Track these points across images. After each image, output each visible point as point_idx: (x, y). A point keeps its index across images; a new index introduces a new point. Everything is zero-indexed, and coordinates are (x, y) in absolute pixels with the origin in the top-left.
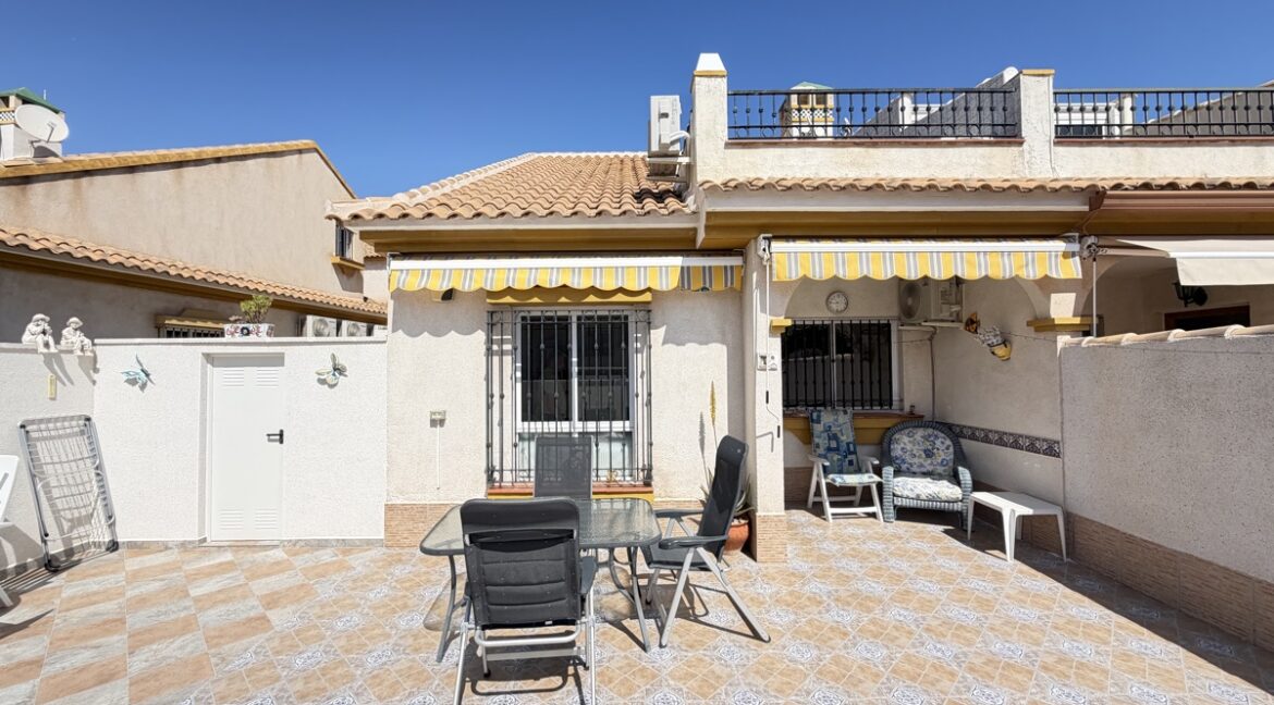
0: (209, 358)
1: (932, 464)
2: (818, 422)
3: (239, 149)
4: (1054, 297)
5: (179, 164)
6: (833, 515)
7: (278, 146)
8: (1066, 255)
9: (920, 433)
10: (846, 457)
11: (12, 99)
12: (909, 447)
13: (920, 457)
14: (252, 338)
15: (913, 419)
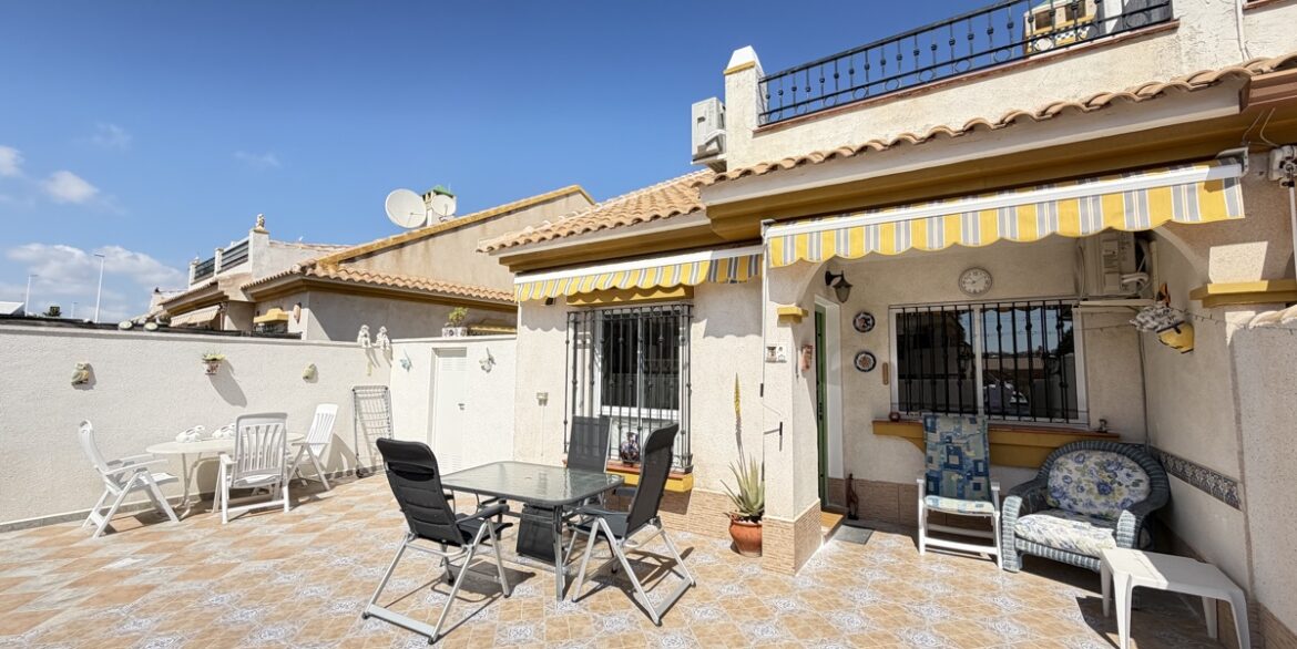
0: (436, 351)
1: (1105, 504)
2: (934, 430)
3: (523, 202)
4: (1215, 252)
5: (485, 220)
6: (927, 546)
7: (551, 194)
8: (1211, 186)
9: (1094, 459)
10: (970, 478)
11: (432, 193)
12: (1075, 476)
13: (1090, 491)
14: (454, 338)
15: (1103, 438)
